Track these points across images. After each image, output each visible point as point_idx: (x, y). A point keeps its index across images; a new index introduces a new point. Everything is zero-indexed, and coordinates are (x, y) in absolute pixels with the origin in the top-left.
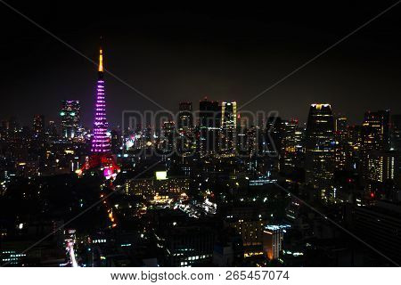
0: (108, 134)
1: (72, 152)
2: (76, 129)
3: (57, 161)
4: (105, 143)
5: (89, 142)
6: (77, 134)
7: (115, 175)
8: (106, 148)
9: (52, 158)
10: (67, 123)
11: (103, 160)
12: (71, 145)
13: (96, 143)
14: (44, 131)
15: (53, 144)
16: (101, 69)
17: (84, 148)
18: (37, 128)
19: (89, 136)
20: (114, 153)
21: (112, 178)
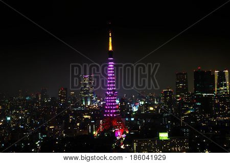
0: (117, 101)
1: (89, 117)
2: (91, 98)
3: (78, 124)
4: (115, 109)
5: (102, 109)
6: (92, 102)
7: (124, 135)
8: (116, 113)
9: (74, 123)
10: (85, 94)
11: (115, 123)
12: (87, 111)
13: (107, 109)
14: (67, 100)
15: (74, 110)
16: (110, 48)
17: (98, 114)
18: (62, 98)
19: (102, 103)
20: (123, 118)
21: (122, 139)
